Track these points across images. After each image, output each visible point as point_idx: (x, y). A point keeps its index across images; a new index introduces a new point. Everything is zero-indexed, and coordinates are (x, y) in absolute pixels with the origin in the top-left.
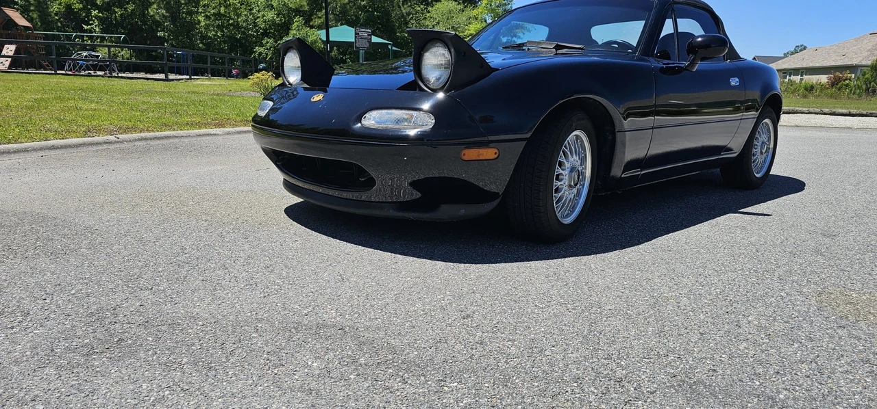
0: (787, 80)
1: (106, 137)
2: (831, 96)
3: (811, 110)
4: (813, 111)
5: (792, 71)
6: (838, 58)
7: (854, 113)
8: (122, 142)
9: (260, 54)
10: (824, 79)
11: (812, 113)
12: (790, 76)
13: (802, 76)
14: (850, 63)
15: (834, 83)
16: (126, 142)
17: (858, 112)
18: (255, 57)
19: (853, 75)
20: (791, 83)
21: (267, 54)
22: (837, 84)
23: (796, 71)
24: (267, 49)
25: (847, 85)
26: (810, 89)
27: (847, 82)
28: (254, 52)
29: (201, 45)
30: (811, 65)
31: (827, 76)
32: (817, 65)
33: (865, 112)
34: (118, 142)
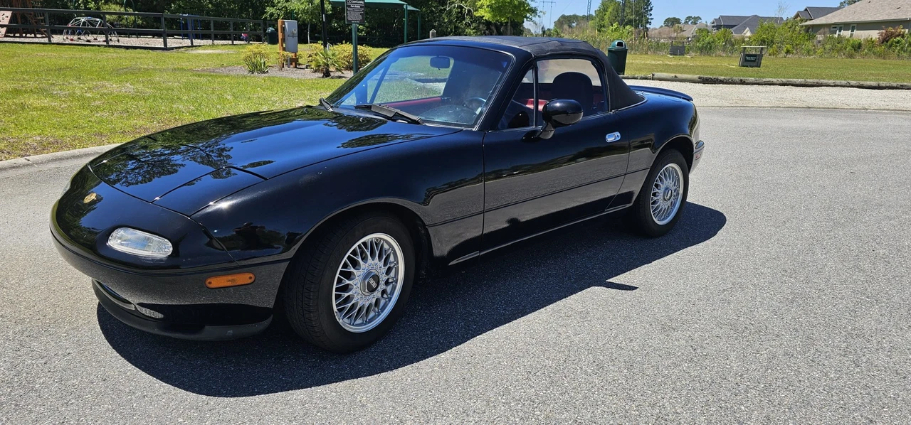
0: (836, 36)
1: (13, 161)
2: (879, 56)
3: (838, 82)
4: (839, 84)
5: (843, 26)
6: (891, 11)
7: (884, 85)
8: (32, 165)
9: (272, 15)
10: (874, 34)
11: (838, 86)
12: (840, 31)
13: (852, 31)
14: (904, 17)
15: (885, 40)
16: (37, 164)
17: (888, 85)
18: (266, 18)
19: (907, 31)
20: (840, 39)
21: (279, 15)
22: (887, 42)
23: (846, 26)
24: (279, 9)
25: (898, 42)
26: (858, 47)
27: (898, 38)
28: (265, 12)
29: (210, 6)
30: (863, 19)
31: (878, 31)
32: (870, 19)
33: (895, 85)
34: (27, 165)
